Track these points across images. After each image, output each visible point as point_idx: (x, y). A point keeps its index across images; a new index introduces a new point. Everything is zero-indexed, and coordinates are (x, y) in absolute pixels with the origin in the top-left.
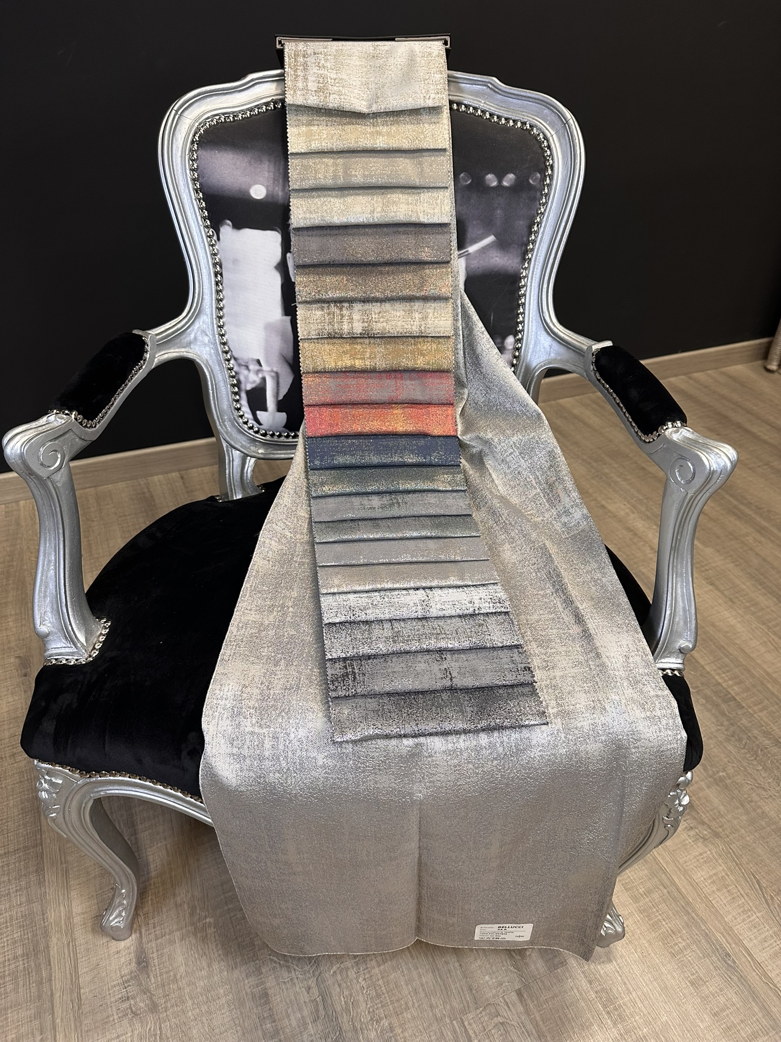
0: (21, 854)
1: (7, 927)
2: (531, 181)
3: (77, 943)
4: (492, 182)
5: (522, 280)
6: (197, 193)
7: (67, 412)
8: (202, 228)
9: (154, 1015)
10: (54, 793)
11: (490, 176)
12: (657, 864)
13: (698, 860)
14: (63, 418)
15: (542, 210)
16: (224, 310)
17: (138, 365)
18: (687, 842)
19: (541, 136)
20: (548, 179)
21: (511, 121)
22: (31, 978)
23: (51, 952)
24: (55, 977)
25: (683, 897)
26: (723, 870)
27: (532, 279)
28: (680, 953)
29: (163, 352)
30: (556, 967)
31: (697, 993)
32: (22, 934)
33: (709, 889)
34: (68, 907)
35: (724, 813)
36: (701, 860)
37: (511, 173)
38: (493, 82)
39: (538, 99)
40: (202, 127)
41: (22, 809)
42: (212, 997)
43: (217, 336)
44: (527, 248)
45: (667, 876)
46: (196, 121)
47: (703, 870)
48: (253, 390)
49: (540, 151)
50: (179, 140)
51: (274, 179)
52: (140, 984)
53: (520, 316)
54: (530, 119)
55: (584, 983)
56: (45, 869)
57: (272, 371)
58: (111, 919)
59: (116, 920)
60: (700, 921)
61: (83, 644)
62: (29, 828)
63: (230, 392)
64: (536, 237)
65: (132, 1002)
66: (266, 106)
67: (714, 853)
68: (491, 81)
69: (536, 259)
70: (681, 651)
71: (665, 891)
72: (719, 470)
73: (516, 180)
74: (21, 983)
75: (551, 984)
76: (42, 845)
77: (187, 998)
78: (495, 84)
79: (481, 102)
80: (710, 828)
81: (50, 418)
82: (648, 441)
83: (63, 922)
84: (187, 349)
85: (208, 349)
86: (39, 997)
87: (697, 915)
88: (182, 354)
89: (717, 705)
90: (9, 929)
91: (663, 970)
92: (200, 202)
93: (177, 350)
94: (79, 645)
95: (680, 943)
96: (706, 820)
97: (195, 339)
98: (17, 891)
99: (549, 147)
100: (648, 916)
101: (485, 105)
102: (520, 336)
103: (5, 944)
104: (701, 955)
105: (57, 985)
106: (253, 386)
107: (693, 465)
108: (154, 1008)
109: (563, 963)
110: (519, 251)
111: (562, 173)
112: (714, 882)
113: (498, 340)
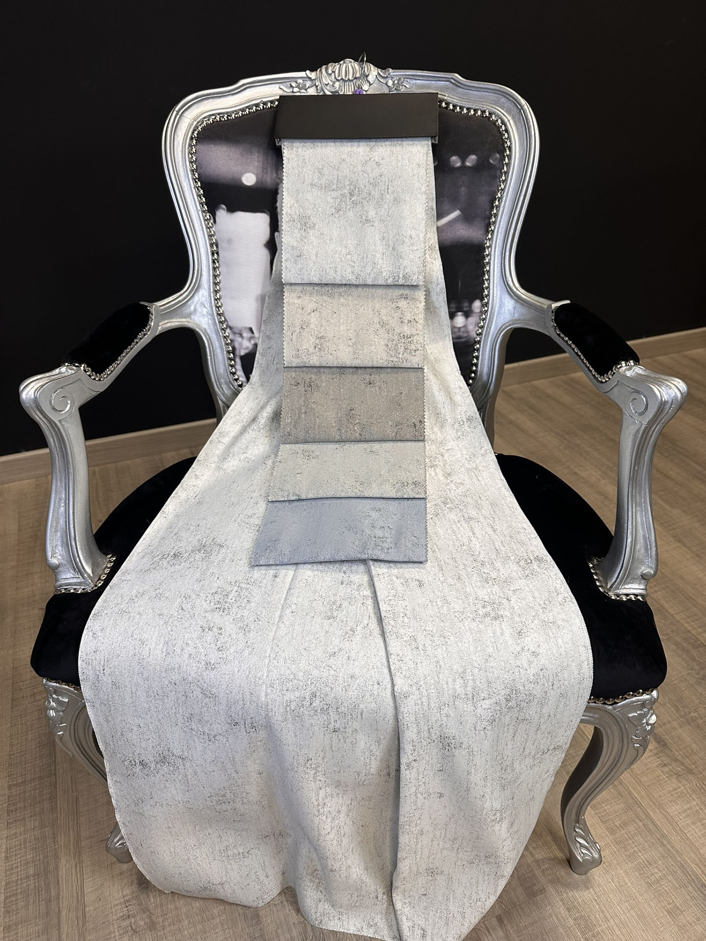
0: (36, 783)
1: (21, 849)
2: (491, 161)
3: (84, 865)
4: (456, 163)
5: (487, 250)
6: (196, 182)
7: (76, 364)
8: (200, 213)
9: (152, 933)
10: (60, 711)
11: (454, 158)
12: (633, 798)
13: (672, 795)
14: (73, 369)
15: (503, 186)
16: (221, 285)
17: (143, 331)
18: (662, 778)
19: (499, 121)
20: (506, 159)
21: (472, 111)
22: (40, 897)
23: (60, 873)
24: (63, 896)
25: (658, 830)
26: (697, 804)
27: (495, 248)
28: (657, 883)
29: (166, 321)
30: (534, 895)
31: (675, 923)
32: (35, 856)
33: (683, 822)
34: (77, 831)
35: (697, 750)
36: (676, 795)
37: (473, 154)
38: (455, 78)
39: (496, 90)
40: (200, 125)
41: (39, 743)
42: (207, 917)
43: (214, 308)
44: (489, 221)
45: (642, 809)
46: (195, 120)
47: (677, 804)
48: (247, 355)
49: (498, 134)
50: (180, 136)
51: (263, 169)
52: (140, 904)
53: (486, 282)
54: (489, 108)
55: (563, 912)
56: (58, 796)
58: (115, 840)
59: (120, 842)
60: (675, 853)
61: (89, 575)
62: (44, 760)
63: (226, 358)
64: (498, 211)
65: (133, 920)
66: (256, 107)
67: (688, 789)
68: (453, 77)
69: (498, 230)
70: (644, 577)
71: (641, 824)
72: (670, 401)
73: (478, 160)
74: (31, 901)
75: (530, 911)
76: (55, 774)
77: (184, 917)
78: (457, 79)
79: (445, 96)
80: (683, 765)
81: (62, 369)
82: (604, 381)
83: (72, 846)
84: (188, 319)
85: (206, 319)
86: (48, 913)
87: (673, 847)
88: (183, 323)
89: (688, 651)
90: (23, 851)
91: (640, 898)
92: (198, 189)
93: (179, 320)
94: (85, 575)
95: (656, 873)
96: (679, 757)
97: (195, 310)
98: (31, 816)
99: (507, 131)
100: (624, 848)
101: (449, 98)
102: (486, 300)
103: (19, 865)
104: (677, 886)
105: (64, 903)
106: (247, 351)
107: (645, 397)
108: (152, 926)
109: (543, 891)
110: (483, 224)
111: (519, 153)
112: (688, 816)
113: (466, 304)
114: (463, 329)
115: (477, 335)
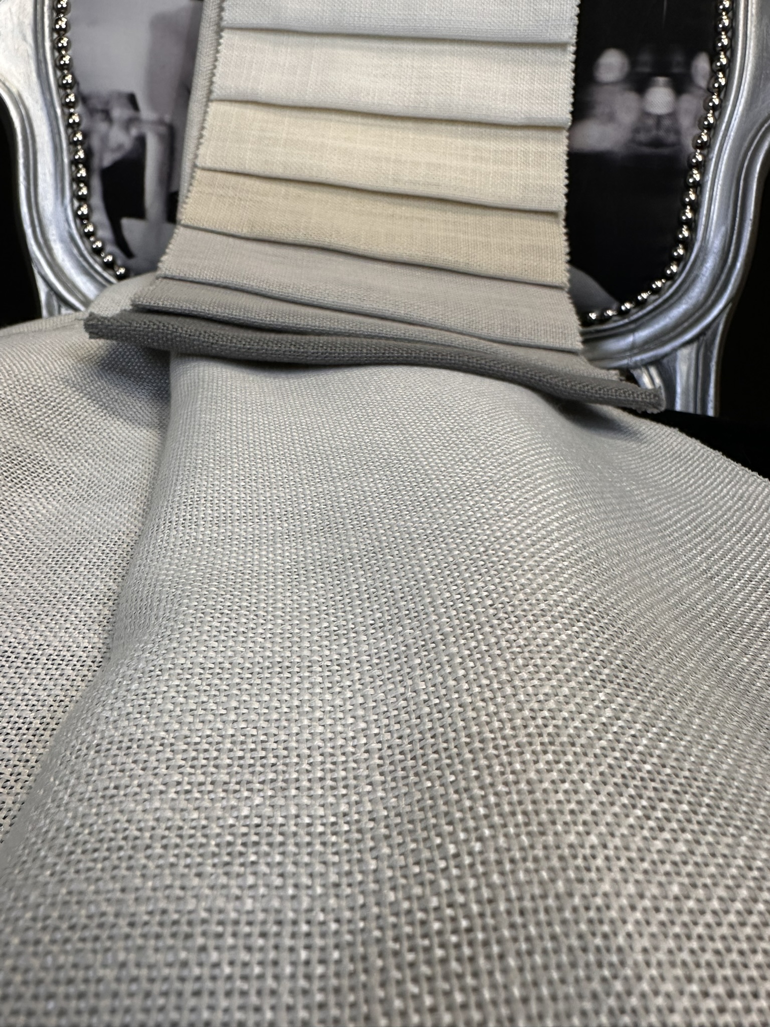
43: (48, 49)
48: (117, 166)
57: (161, 122)
102: (725, 60)
106: (117, 156)
113: (678, 58)
114: (667, 123)
115: (697, 147)
